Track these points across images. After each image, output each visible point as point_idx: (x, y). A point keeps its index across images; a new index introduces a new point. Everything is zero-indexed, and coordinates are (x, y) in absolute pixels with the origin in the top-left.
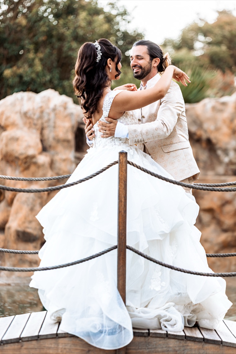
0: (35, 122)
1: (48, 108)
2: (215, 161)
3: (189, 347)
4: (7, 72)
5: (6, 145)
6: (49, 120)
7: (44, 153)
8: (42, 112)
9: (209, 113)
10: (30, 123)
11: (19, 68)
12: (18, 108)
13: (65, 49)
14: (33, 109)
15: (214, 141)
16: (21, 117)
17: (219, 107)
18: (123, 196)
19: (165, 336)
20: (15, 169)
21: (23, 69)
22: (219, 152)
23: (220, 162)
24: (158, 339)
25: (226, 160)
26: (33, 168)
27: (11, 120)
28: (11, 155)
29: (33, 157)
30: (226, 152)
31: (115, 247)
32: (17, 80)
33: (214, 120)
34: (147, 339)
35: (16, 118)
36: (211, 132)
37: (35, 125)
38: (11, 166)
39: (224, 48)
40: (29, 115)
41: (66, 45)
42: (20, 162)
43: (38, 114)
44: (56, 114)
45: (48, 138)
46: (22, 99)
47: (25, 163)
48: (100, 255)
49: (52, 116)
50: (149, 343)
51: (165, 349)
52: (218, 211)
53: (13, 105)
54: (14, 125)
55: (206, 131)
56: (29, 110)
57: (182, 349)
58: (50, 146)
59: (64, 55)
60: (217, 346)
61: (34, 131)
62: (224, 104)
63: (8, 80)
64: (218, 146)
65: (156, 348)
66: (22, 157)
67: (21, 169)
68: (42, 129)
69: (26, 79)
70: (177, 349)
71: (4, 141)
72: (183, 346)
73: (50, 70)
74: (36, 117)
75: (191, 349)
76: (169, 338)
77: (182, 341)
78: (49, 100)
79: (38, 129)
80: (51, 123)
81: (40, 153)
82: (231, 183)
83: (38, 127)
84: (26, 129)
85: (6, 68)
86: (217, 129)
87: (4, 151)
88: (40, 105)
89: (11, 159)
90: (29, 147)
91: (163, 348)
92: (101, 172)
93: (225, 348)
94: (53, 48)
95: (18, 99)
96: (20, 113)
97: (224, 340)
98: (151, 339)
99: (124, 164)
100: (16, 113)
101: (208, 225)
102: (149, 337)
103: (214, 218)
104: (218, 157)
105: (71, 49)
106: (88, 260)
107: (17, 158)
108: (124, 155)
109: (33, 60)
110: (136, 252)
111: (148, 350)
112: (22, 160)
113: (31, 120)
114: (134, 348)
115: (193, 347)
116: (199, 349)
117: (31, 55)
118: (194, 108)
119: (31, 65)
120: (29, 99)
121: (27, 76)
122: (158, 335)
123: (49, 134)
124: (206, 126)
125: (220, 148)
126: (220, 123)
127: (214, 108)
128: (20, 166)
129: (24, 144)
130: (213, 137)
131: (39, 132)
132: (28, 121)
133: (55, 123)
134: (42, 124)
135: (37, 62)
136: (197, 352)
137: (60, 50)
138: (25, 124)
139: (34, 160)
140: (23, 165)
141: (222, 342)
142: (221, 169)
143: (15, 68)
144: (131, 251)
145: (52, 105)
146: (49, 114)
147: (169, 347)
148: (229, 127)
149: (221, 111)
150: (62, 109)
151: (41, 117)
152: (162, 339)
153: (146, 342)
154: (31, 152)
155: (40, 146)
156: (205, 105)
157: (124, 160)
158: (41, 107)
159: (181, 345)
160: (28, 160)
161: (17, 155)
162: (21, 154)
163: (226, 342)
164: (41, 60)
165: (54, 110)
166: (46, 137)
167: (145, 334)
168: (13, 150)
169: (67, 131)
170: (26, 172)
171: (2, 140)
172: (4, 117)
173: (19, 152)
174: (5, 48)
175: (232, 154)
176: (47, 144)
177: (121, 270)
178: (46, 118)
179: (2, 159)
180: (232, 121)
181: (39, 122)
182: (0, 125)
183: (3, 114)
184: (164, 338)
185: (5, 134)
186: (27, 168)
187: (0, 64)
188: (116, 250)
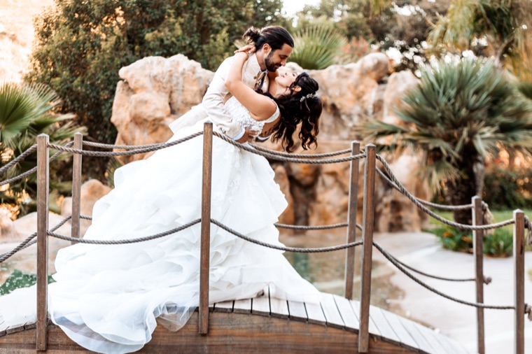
0: (164, 85)
1: (178, 72)
2: (339, 126)
3: (273, 324)
4: (149, 36)
5: (135, 108)
6: (178, 84)
7: (173, 116)
8: (171, 76)
9: (334, 80)
10: (159, 86)
11: (159, 31)
12: (147, 72)
13: (205, 14)
14: (163, 73)
15: (338, 106)
16: (151, 80)
17: (344, 73)
18: (207, 168)
19: (249, 312)
20: (144, 131)
21: (164, 33)
22: (343, 117)
23: (344, 127)
24: (242, 315)
25: (350, 124)
26: (161, 130)
27: (140, 83)
28: (139, 118)
29: (161, 119)
30: (350, 116)
31: (199, 221)
32: (158, 43)
33: (339, 85)
34: (230, 315)
35: (146, 82)
36: (336, 97)
37: (164, 88)
38: (140, 128)
39: (361, 15)
40: (158, 78)
41: (206, 10)
42: (148, 124)
43: (167, 78)
44: (184, 78)
45: (177, 101)
46: (152, 63)
47: (154, 125)
48: (183, 229)
49: (181, 79)
50: (233, 320)
51: (249, 326)
52: (340, 174)
53: (143, 68)
54: (143, 88)
55: (330, 97)
56: (159, 74)
57: (267, 326)
58: (178, 109)
59: (204, 20)
60: (303, 324)
61: (163, 94)
62: (348, 70)
63: (149, 42)
64: (342, 111)
65: (239, 324)
66: (150, 119)
67: (150, 131)
68: (171, 92)
69: (166, 42)
70: (261, 325)
71: (133, 104)
72: (268, 323)
73: (190, 34)
74: (165, 81)
75: (276, 326)
76: (254, 315)
77: (267, 318)
78: (178, 64)
79: (166, 93)
80: (180, 87)
81: (168, 116)
82: (329, 154)
83: (167, 90)
84: (155, 92)
85: (148, 32)
86: (342, 95)
87: (133, 114)
88: (169, 69)
89: (139, 121)
90: (157, 109)
91: (246, 324)
92: (191, 138)
93: (311, 325)
94: (193, 13)
95: (148, 63)
96: (150, 76)
97: (309, 318)
98: (234, 316)
99: (209, 135)
100: (146, 76)
101: (331, 188)
102: (233, 314)
103: (337, 181)
104: (342, 122)
105: (211, 14)
106: (170, 233)
107: (145, 120)
108: (209, 126)
109: (174, 24)
110: (221, 226)
111: (231, 327)
112: (151, 122)
113: (160, 84)
114: (217, 324)
115: (278, 324)
116: (284, 326)
117: (172, 20)
118: (319, 74)
119: (171, 30)
120: (159, 63)
121: (167, 40)
122: (242, 312)
123: (177, 98)
124: (331, 91)
125: (344, 114)
126: (344, 89)
127: (339, 74)
128: (148, 128)
129: (153, 107)
130: (337, 103)
131: (168, 95)
132: (157, 84)
133: (183, 87)
134: (171, 87)
135: (177, 26)
136: (281, 329)
137: (200, 15)
138: (154, 87)
139: (162, 122)
140: (151, 127)
141: (307, 319)
142: (345, 134)
143: (156, 32)
144: (215, 225)
145: (180, 70)
146: (178, 78)
147: (253, 324)
148: (353, 93)
149: (346, 77)
150: (190, 73)
151: (170, 81)
152: (246, 315)
153: (229, 318)
154: (159, 115)
155: (168, 109)
156: (330, 71)
157: (210, 130)
158: (170, 71)
159: (266, 322)
160: (156, 122)
161: (145, 117)
162: (149, 116)
163: (312, 320)
164: (181, 24)
165: (183, 74)
166: (174, 100)
167: (229, 311)
168: (142, 112)
169: (195, 95)
170: (154, 134)
171: (131, 103)
172: (134, 80)
173: (148, 114)
174: (147, 13)
175: (356, 119)
176: (175, 107)
177: (204, 244)
178: (175, 82)
179: (131, 121)
180: (356, 87)
181: (169, 86)
182: (129, 88)
183: (132, 77)
184: (248, 314)
185: (133, 97)
186: (155, 130)
187: (143, 28)
188: (200, 223)
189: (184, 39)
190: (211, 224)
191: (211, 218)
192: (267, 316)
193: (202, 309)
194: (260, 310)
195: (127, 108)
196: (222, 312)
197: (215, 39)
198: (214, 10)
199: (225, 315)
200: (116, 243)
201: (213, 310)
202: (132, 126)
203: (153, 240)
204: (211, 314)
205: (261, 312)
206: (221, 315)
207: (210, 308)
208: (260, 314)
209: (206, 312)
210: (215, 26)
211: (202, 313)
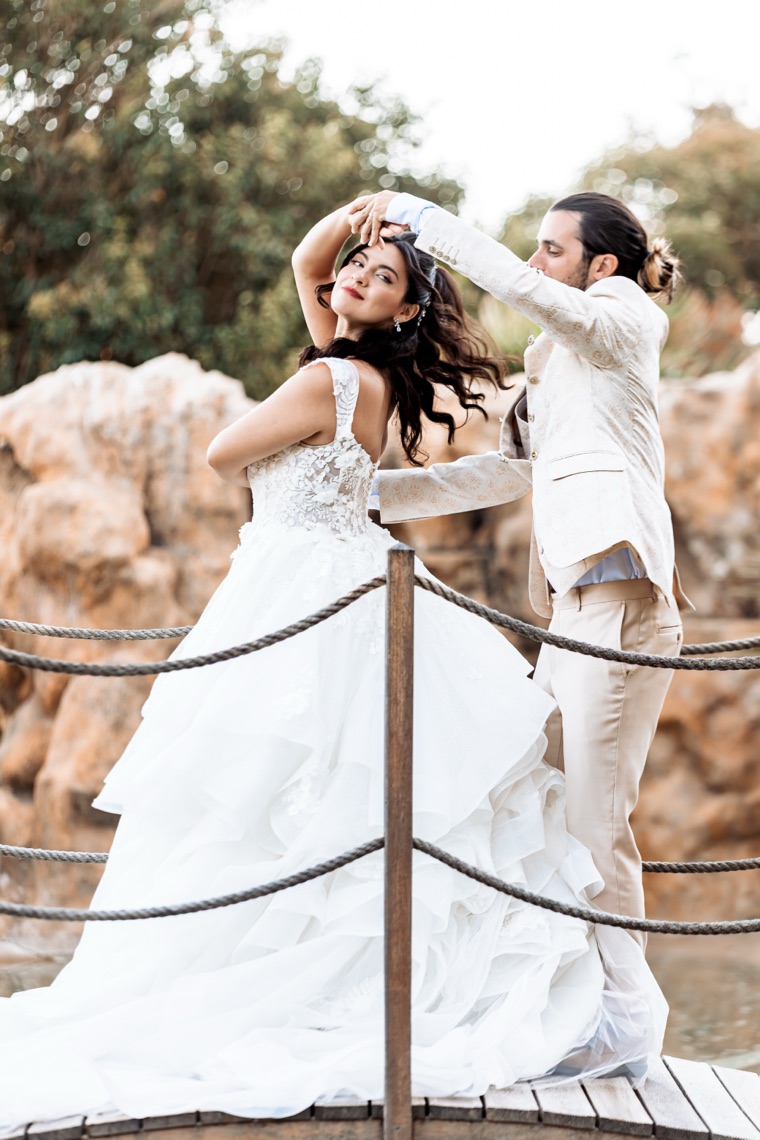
0: (128, 455)
1: (168, 412)
4: (41, 302)
5: (39, 527)
6: (169, 450)
7: (156, 552)
8: (148, 425)
9: (666, 427)
10: (111, 459)
11: (76, 287)
12: (72, 414)
13: (220, 228)
14: (122, 416)
15: (681, 510)
16: (84, 440)
17: (697, 406)
18: (400, 685)
19: (534, 1120)
20: (66, 603)
21: (91, 292)
22: (698, 547)
23: (701, 576)
24: (512, 1128)
25: (719, 569)
26: (120, 598)
27: (52, 450)
28: (52, 559)
29: (122, 563)
30: (717, 544)
31: (379, 845)
32: (71, 323)
33: (680, 446)
34: (477, 1128)
35: (68, 444)
36: (674, 483)
37: (128, 464)
38: (53, 591)
39: (711, 222)
40: (107, 433)
41: (223, 217)
42: (80, 580)
43: (135, 432)
44: (191, 432)
45: (168, 506)
46: (87, 385)
47: (98, 581)
49: (180, 436)
52: (693, 728)
53: (60, 402)
54: (61, 464)
56: (109, 419)
58: (174, 531)
59: (218, 247)
61: (125, 483)
62: (711, 397)
63: (42, 324)
64: (693, 527)
66: (87, 564)
67: (85, 600)
68: (150, 476)
69: (99, 321)
71: (32, 515)
73: (174, 294)
74: (129, 440)
76: (547, 1125)
77: (587, 1136)
78: (169, 387)
79: (135, 478)
80: (178, 460)
81: (144, 552)
83: (136, 470)
84: (98, 477)
85: (37, 289)
86: (691, 476)
87: (31, 548)
88: (143, 403)
89: (52, 569)
90: (108, 532)
94: (182, 226)
95: (73, 386)
96: (81, 427)
98: (489, 1130)
99: (404, 586)
100: (69, 427)
101: (665, 773)
102: (485, 1124)
103: (682, 749)
104: (694, 563)
105: (238, 227)
107: (72, 568)
108: (405, 559)
109: (122, 262)
110: (444, 859)
112: (88, 574)
113: (114, 451)
117: (115, 249)
119: (116, 280)
120: (109, 384)
121: (101, 312)
122: (513, 1118)
123: (171, 494)
125: (700, 534)
126: (698, 457)
127: (680, 411)
128: (81, 591)
129: (93, 526)
130: (677, 499)
131: (137, 489)
132: (105, 453)
133: (188, 457)
134: (150, 461)
135: (134, 269)
137: (204, 233)
138: (96, 461)
139: (124, 573)
140: (91, 588)
142: (703, 600)
143: (63, 289)
144: (428, 857)
145: (178, 404)
146: (169, 431)
148: (727, 468)
149: (702, 419)
150: (210, 415)
151: (144, 441)
152: (525, 1128)
153: (473, 1138)
154: (114, 549)
155: (143, 530)
157: (405, 573)
158: (146, 410)
160: (106, 573)
161: (70, 557)
162: (85, 555)
164: (147, 263)
165: (186, 417)
166: (160, 501)
167: (472, 1115)
168: (59, 542)
170: (99, 611)
171: (25, 512)
172: (31, 442)
173: (80, 548)
174: (32, 229)
175: (736, 552)
176: (165, 522)
177: (395, 916)
178: (160, 443)
179: (25, 571)
180: (736, 448)
181: (141, 456)
182: (17, 467)
183: (25, 430)
184: (532, 1125)
185: (32, 493)
186: (103, 599)
187: (18, 277)
188: (381, 852)
189: (156, 311)
190: (416, 854)
191: (416, 834)
192: (588, 1130)
193: (394, 1113)
194: (565, 1112)
195: (12, 529)
196: (451, 1120)
197: (256, 307)
198: (249, 215)
199: (462, 1129)
200: (132, 917)
201: (426, 1112)
202: (27, 587)
203: (241, 905)
204: (418, 1125)
205: (570, 1118)
206: (450, 1129)
207: (415, 1109)
208: (566, 1122)
209: (405, 1118)
210: (255, 268)
211: (392, 1122)
